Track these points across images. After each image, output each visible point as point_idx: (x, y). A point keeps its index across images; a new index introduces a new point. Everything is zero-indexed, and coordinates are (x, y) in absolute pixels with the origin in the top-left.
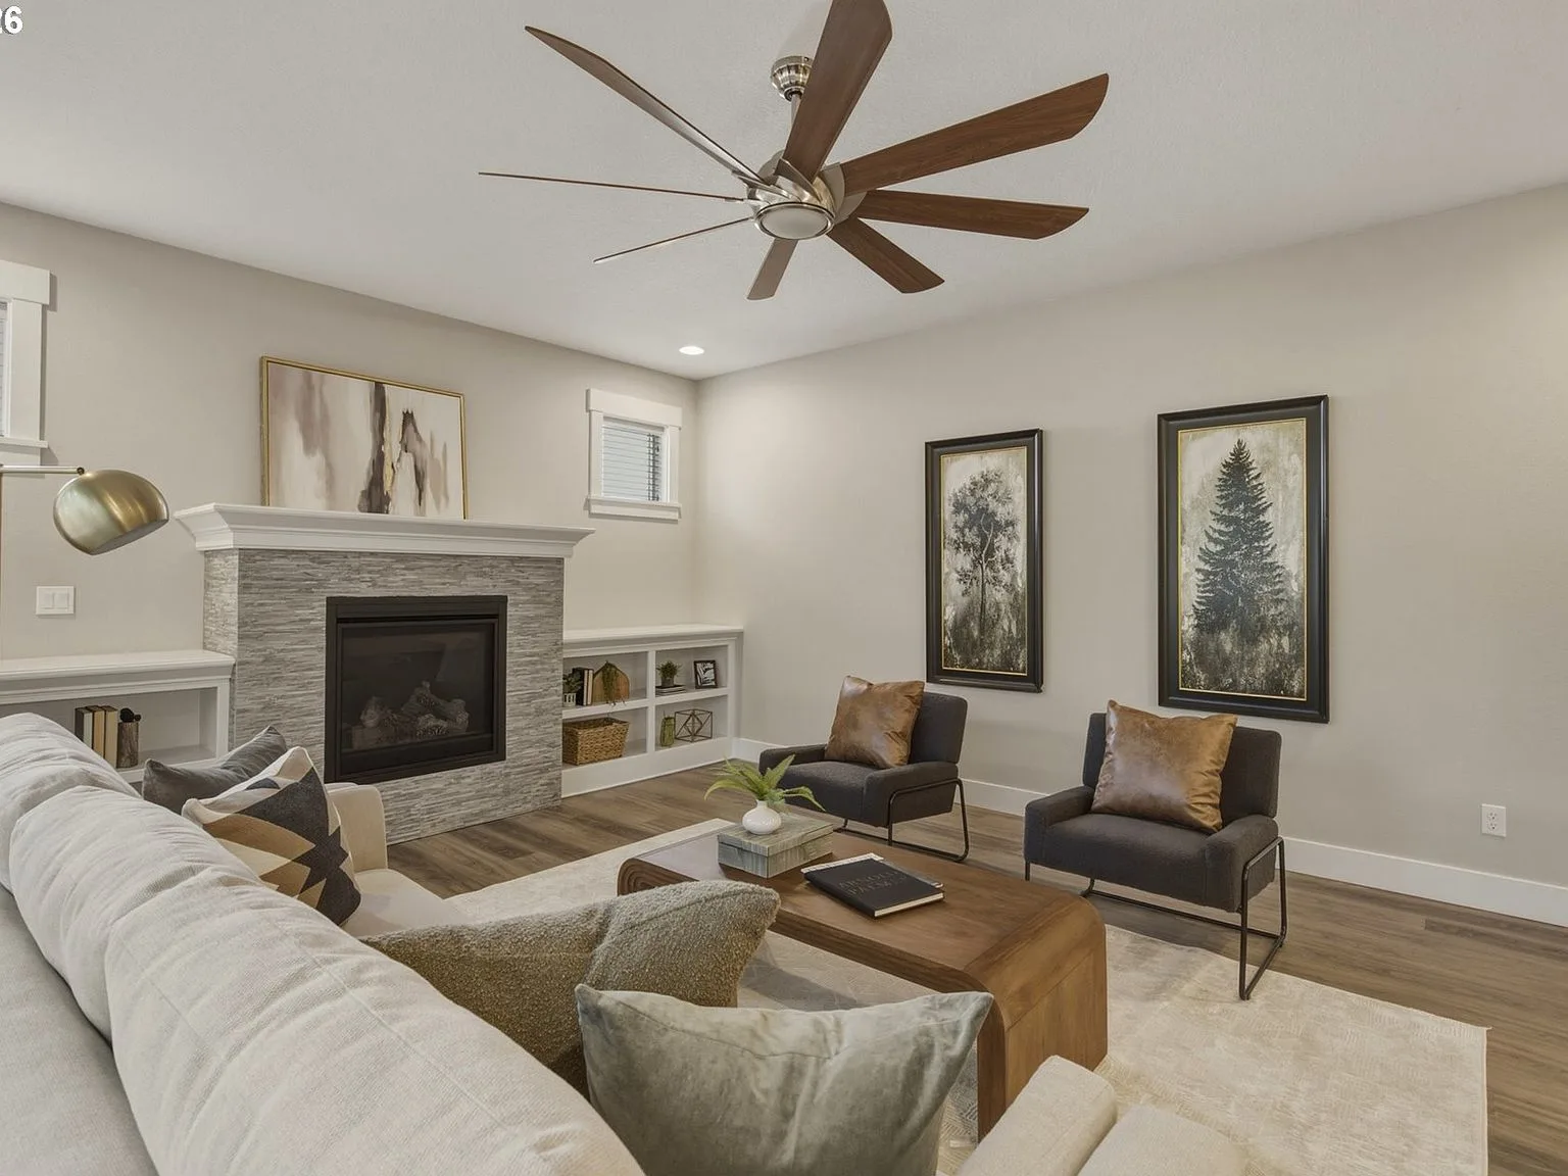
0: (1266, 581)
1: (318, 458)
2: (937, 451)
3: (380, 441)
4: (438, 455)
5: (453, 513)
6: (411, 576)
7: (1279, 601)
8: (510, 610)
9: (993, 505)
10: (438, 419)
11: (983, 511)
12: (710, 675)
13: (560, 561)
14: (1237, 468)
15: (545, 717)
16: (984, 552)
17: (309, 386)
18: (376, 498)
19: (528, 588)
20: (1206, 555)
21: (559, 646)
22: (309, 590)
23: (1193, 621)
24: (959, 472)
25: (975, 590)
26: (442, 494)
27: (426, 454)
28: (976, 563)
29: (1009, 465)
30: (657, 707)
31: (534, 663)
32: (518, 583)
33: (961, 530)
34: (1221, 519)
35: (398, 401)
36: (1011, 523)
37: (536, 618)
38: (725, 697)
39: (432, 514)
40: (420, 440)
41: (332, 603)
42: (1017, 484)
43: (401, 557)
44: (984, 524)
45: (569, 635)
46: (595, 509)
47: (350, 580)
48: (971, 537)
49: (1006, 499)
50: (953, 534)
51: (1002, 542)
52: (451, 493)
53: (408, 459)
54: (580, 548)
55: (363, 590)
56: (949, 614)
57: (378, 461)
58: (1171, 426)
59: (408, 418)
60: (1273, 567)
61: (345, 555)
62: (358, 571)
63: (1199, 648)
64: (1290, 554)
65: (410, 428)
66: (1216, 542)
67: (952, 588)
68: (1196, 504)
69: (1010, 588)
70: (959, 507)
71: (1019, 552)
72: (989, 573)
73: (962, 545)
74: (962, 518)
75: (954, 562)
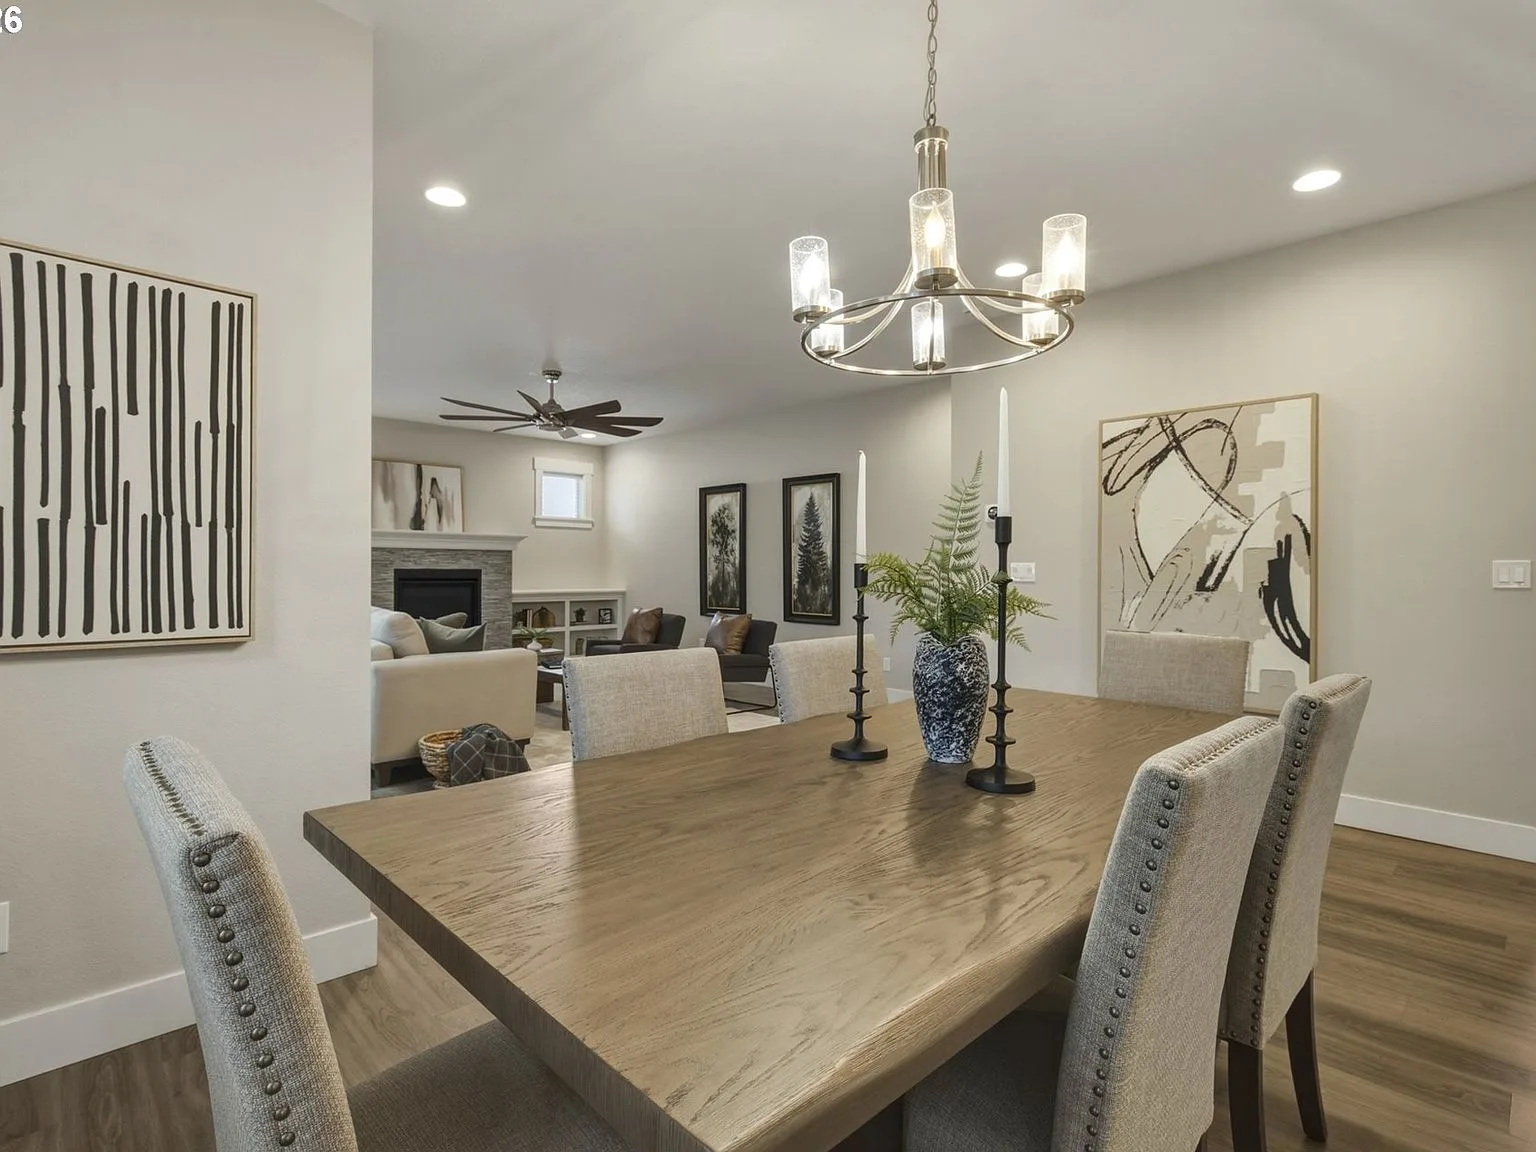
0: (819, 560)
1: (390, 504)
2: (705, 493)
3: (419, 493)
4: (449, 498)
5: (457, 529)
6: (433, 559)
7: (824, 570)
8: (483, 577)
9: (727, 522)
10: (449, 480)
11: (723, 524)
12: (608, 617)
13: (510, 552)
14: (811, 504)
15: (502, 631)
16: (723, 546)
17: (385, 469)
18: (418, 522)
19: (492, 566)
20: (801, 548)
21: (511, 596)
22: (386, 566)
23: (797, 580)
24: (715, 503)
25: (720, 566)
26: (451, 518)
27: (443, 498)
28: (720, 552)
29: (732, 500)
30: (571, 632)
31: (496, 603)
32: (487, 563)
33: (715, 535)
34: (806, 530)
35: (428, 473)
36: (733, 531)
37: (496, 581)
38: (615, 629)
39: (446, 529)
40: (440, 491)
41: (397, 571)
42: (736, 510)
43: (428, 550)
44: (723, 530)
45: (514, 591)
46: (538, 523)
47: (404, 561)
48: (719, 539)
49: (731, 519)
50: (712, 537)
51: (730, 541)
52: (456, 517)
53: (434, 501)
54: (521, 544)
55: (411, 566)
56: (710, 579)
57: (419, 504)
58: (789, 484)
59: (434, 481)
60: (822, 553)
61: (402, 549)
62: (408, 557)
63: (800, 592)
64: (827, 548)
65: (435, 486)
66: (804, 541)
67: (712, 565)
68: (798, 523)
69: (734, 565)
70: (715, 522)
71: (737, 546)
72: (726, 557)
73: (714, 542)
74: (715, 528)
75: (713, 551)
